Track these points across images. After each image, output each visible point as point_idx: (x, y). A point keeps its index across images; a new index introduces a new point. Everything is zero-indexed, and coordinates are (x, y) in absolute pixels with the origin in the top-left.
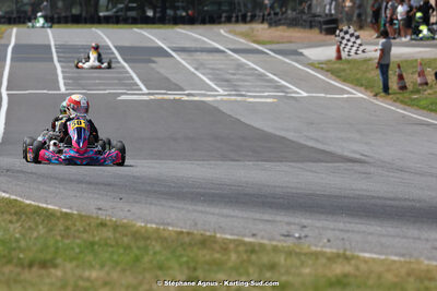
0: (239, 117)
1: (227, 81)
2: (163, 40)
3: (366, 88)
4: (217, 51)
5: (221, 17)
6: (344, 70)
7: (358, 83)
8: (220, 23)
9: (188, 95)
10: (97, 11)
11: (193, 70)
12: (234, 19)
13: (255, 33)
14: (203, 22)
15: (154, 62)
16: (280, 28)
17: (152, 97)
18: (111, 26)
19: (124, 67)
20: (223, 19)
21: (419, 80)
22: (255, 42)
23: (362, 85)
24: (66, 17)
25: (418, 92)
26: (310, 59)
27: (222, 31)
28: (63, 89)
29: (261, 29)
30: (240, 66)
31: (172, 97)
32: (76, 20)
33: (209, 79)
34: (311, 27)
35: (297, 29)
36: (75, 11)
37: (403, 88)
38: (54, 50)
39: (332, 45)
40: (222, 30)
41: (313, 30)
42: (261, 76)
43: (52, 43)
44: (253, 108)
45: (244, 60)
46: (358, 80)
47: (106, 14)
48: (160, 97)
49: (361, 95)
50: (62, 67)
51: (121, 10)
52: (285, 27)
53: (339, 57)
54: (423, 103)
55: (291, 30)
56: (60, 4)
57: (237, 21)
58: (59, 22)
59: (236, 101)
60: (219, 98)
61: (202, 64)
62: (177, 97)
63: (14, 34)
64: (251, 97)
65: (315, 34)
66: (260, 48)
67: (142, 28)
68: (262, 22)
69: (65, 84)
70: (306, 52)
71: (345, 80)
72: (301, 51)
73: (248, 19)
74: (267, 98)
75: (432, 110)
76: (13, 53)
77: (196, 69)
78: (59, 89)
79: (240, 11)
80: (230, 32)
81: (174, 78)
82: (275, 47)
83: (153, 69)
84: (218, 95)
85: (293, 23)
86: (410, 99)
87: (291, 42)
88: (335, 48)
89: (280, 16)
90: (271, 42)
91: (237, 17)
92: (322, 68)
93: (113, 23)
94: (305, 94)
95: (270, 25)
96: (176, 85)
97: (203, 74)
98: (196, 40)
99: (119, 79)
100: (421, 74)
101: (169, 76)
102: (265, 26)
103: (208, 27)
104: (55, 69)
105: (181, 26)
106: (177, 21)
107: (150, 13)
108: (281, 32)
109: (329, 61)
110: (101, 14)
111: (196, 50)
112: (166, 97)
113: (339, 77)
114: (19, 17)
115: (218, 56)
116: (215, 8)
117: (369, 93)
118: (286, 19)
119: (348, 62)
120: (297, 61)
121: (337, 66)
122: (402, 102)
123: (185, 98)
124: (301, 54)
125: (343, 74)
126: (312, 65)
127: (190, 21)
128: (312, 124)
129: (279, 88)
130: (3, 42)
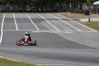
0: (63, 37)
1: (60, 27)
2: (43, 17)
3: (96, 29)
4: (57, 19)
5: (58, 11)
6: (91, 24)
7: (94, 28)
8: (58, 12)
9: (50, 31)
10: (26, 9)
11: (51, 24)
12: (62, 11)
13: (67, 15)
14: (54, 12)
15: (41, 22)
16: (74, 13)
17: (40, 32)
18: (30, 13)
19: (33, 24)
20: (59, 11)
22: (67, 17)
23: (95, 28)
24: (18, 11)
26: (81, 22)
27: (59, 14)
28: (17, 29)
29: (69, 14)
30: (64, 23)
31: (46, 32)
32: (21, 12)
33: (55, 27)
34: (82, 13)
35: (78, 14)
36: (20, 9)
38: (15, 19)
39: (88, 18)
41: (83, 14)
42: (69, 26)
43: (14, 18)
44: (67, 34)
45: (64, 22)
46: (94, 27)
47: (29, 10)
48: (42, 31)
49: (95, 31)
50: (17, 24)
51: (32, 9)
52: (75, 13)
53: (89, 21)
55: (77, 14)
56: (16, 7)
57: (63, 12)
58: (16, 12)
59: (62, 33)
60: (58, 32)
61: (54, 23)
62: (47, 32)
63: (4, 15)
64: (66, 31)
65: (83, 15)
66: (69, 19)
67: (38, 14)
68: (69, 12)
69: (18, 28)
70: (81, 20)
71: (91, 27)
72: (79, 19)
73: (66, 11)
74: (71, 32)
76: (4, 20)
77: (52, 24)
78: (16, 30)
79: (63, 9)
80: (61, 14)
81: (46, 27)
82: (73, 18)
83: (41, 24)
84: (58, 31)
85: (77, 12)
87: (77, 17)
88: (88, 19)
89: (74, 11)
90: (71, 17)
91: (63, 11)
92: (85, 24)
93: (30, 12)
94: (80, 31)
95: (71, 13)
96: (47, 28)
97: (54, 25)
98: (52, 17)
99: (32, 27)
101: (45, 26)
102: (70, 13)
103: (55, 13)
104: (15, 24)
105: (48, 13)
106: (47, 12)
107: (40, 10)
108: (74, 15)
109: (87, 22)
110: (27, 10)
111: (52, 19)
112: (44, 32)
113: (89, 26)
114: (6, 11)
115: (58, 21)
116: (57, 8)
117: (97, 31)
118: (75, 11)
119: (92, 22)
120: (78, 22)
121: (89, 23)
123: (49, 32)
124: (79, 20)
125: (90, 25)
126: (82, 23)
127: (50, 12)
128: (82, 39)
129: (74, 29)
130: (1, 17)
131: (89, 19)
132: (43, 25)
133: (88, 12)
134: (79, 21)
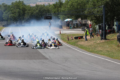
21: (71, 39)
25: (71, 41)
26: (55, 34)
34: (57, 27)
37: (69, 40)
40: (42, 28)
53: (60, 33)
54: (71, 43)
65: (58, 29)
72: (54, 32)
75: (72, 45)
86: (69, 42)
100: (72, 37)
119: (62, 34)
122: (68, 43)
133: (62, 26)
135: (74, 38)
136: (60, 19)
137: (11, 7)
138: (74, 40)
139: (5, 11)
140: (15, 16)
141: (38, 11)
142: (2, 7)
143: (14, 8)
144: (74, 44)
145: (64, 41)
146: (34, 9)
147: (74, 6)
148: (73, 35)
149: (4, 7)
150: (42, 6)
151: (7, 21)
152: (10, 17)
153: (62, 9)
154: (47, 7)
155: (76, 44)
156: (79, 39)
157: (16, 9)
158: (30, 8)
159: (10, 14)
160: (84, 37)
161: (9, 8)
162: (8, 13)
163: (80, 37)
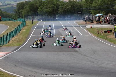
2: (63, 24)
5: (76, 19)
6: (91, 30)
7: (92, 33)
9: (62, 36)
13: (80, 22)
15: (59, 29)
25: (101, 34)
30: (74, 29)
33: (67, 32)
37: (99, 34)
40: (75, 22)
41: (89, 22)
42: (76, 31)
43: (44, 25)
48: (56, 36)
49: (91, 35)
53: (91, 27)
54: (101, 37)
57: (78, 20)
62: (60, 36)
66: (79, 25)
86: (99, 36)
90: (81, 24)
94: (82, 35)
96: (61, 33)
98: (69, 24)
109: (89, 28)
112: (58, 36)
113: (89, 31)
115: (71, 27)
119: (92, 28)
129: (78, 34)
130: (35, 25)
131: (91, 26)
132: (60, 31)
134: (85, 27)
135: (103, 32)
136: (91, 14)
137: (46, 3)
138: (104, 34)
139: (40, 6)
140: (49, 11)
141: (71, 6)
142: (37, 3)
143: (49, 4)
144: (104, 38)
145: (94, 34)
146: (67, 4)
147: (104, 2)
148: (103, 29)
149: (39, 2)
150: (74, 1)
151: (42, 15)
152: (44, 12)
153: (94, 5)
154: (79, 3)
155: (106, 37)
156: (109, 32)
157: (50, 4)
158: (64, 3)
159: (45, 9)
160: (113, 31)
161: (44, 3)
162: (43, 8)
163: (109, 31)
